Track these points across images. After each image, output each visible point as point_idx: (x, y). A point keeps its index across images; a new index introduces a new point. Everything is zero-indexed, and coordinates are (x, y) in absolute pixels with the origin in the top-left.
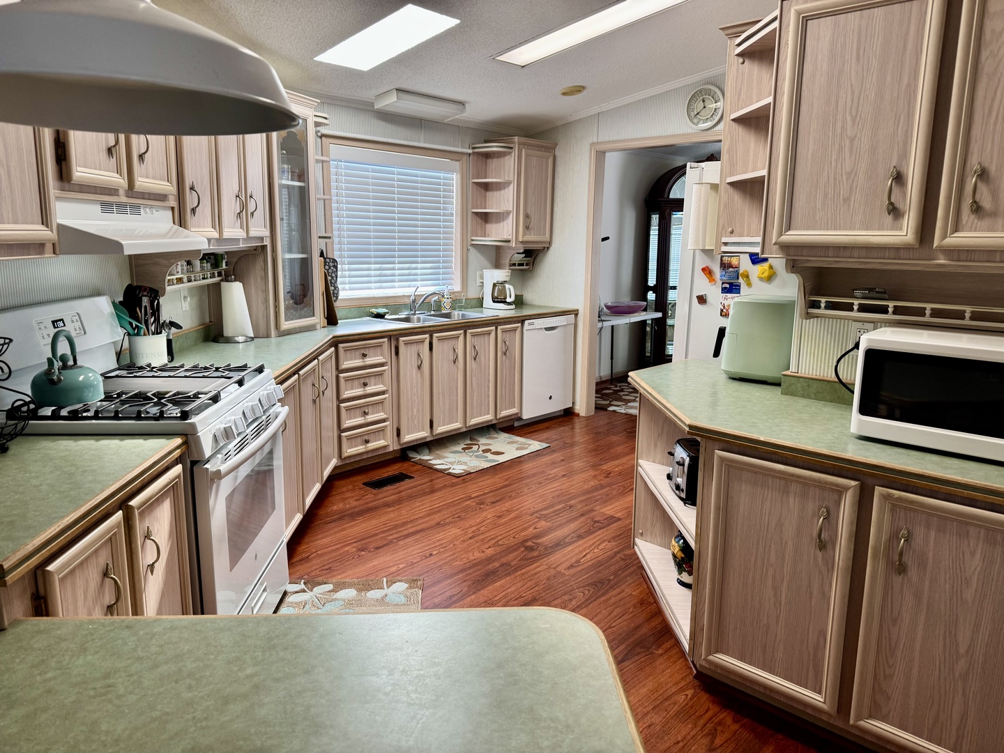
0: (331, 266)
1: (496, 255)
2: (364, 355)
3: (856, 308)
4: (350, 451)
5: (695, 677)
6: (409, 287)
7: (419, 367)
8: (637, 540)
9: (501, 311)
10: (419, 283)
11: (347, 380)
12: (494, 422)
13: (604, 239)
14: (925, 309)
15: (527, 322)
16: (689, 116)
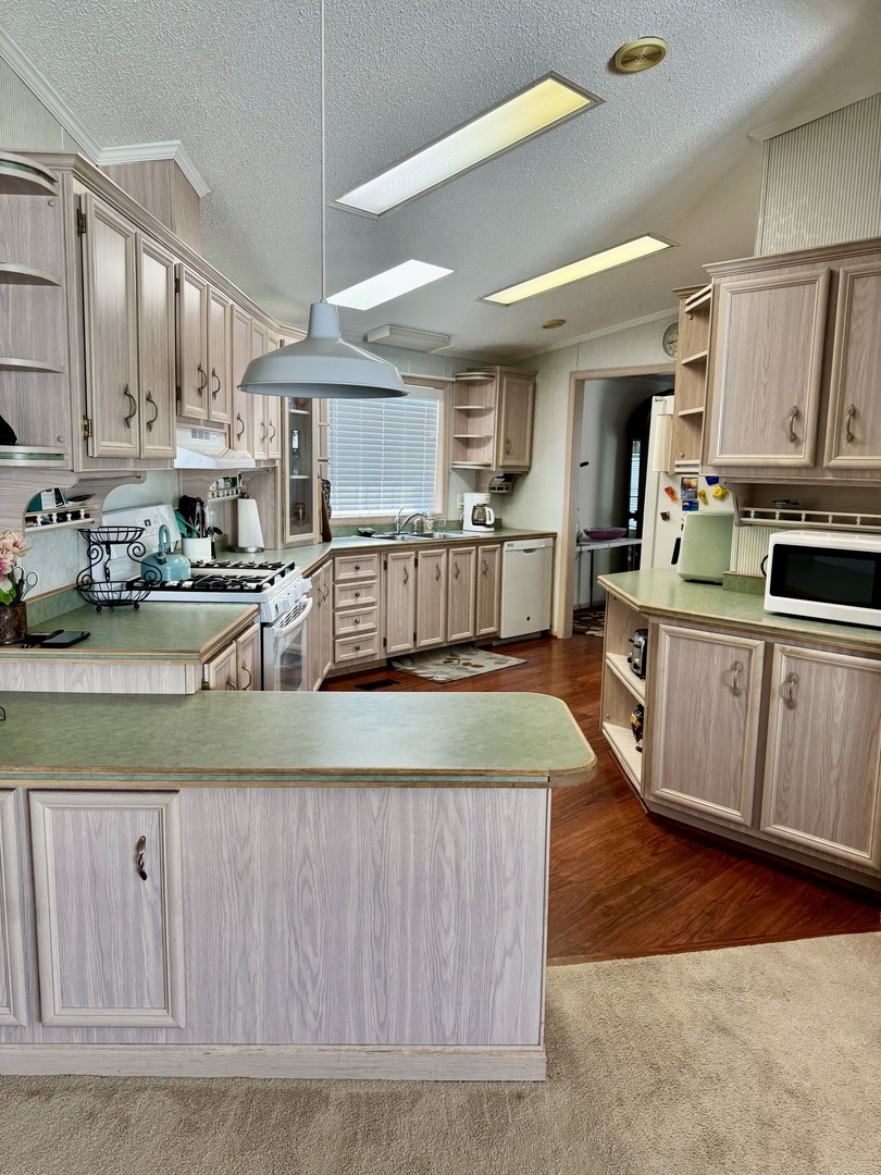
0: (326, 485)
1: (476, 479)
2: (357, 568)
3: (777, 516)
4: (343, 656)
5: (647, 815)
6: (393, 508)
7: (405, 582)
8: (604, 723)
9: (481, 532)
10: (402, 505)
11: (342, 590)
12: (474, 639)
13: (583, 465)
14: (856, 518)
15: (506, 543)
16: (665, 348)
